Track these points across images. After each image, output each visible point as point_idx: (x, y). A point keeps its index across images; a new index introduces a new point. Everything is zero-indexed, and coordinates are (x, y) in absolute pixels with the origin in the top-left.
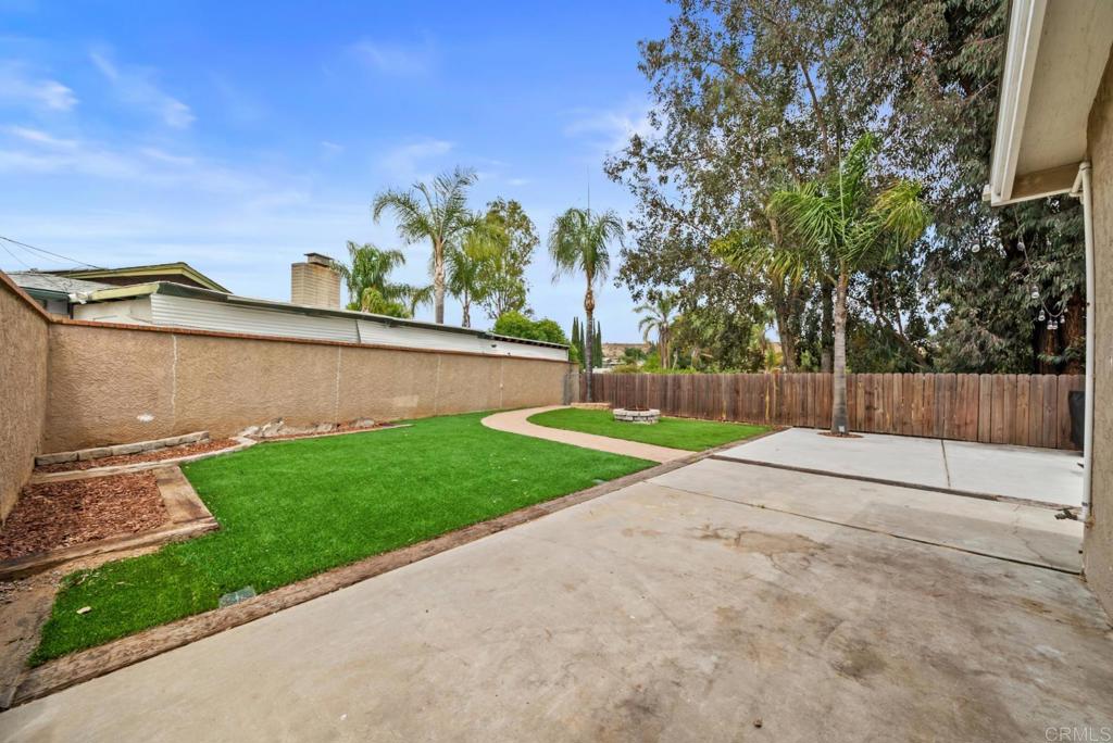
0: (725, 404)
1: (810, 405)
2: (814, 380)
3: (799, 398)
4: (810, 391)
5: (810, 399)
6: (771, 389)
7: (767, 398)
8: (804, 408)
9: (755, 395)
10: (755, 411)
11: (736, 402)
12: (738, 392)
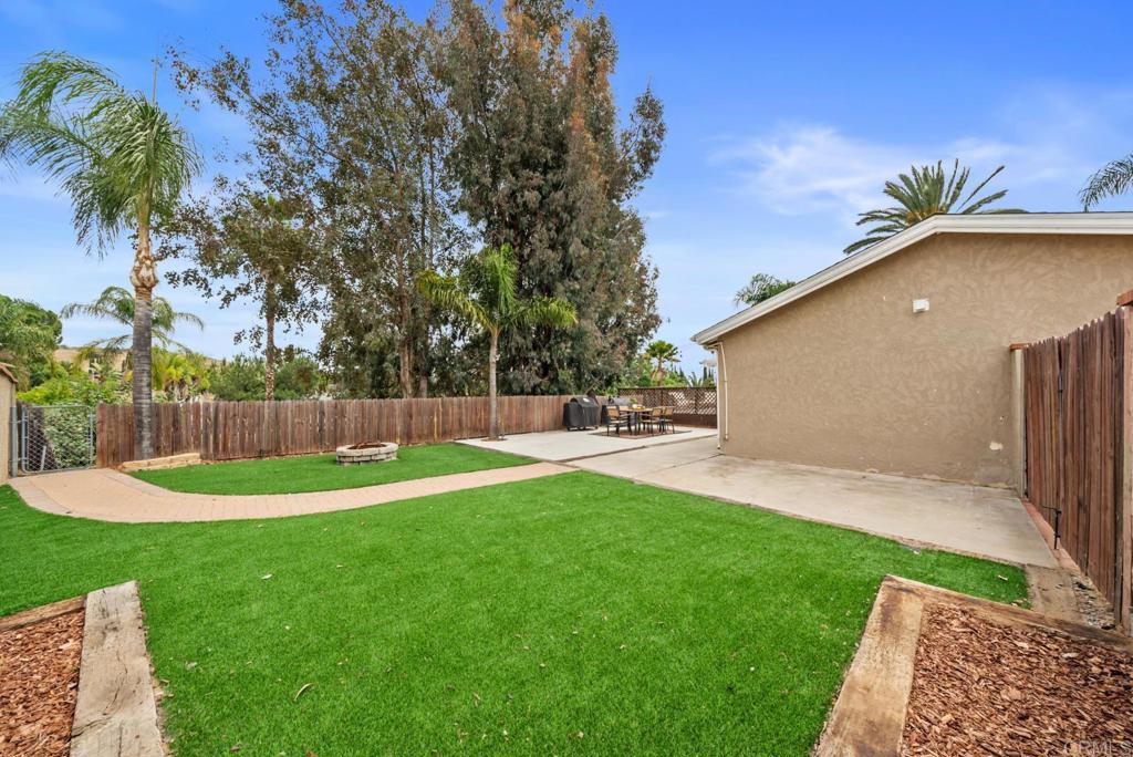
0: (399, 429)
1: (464, 422)
2: (466, 402)
3: (456, 417)
4: (464, 410)
5: (464, 418)
6: (438, 410)
7: (435, 419)
8: (460, 425)
9: (426, 418)
10: (425, 432)
11: (410, 425)
12: (411, 417)
